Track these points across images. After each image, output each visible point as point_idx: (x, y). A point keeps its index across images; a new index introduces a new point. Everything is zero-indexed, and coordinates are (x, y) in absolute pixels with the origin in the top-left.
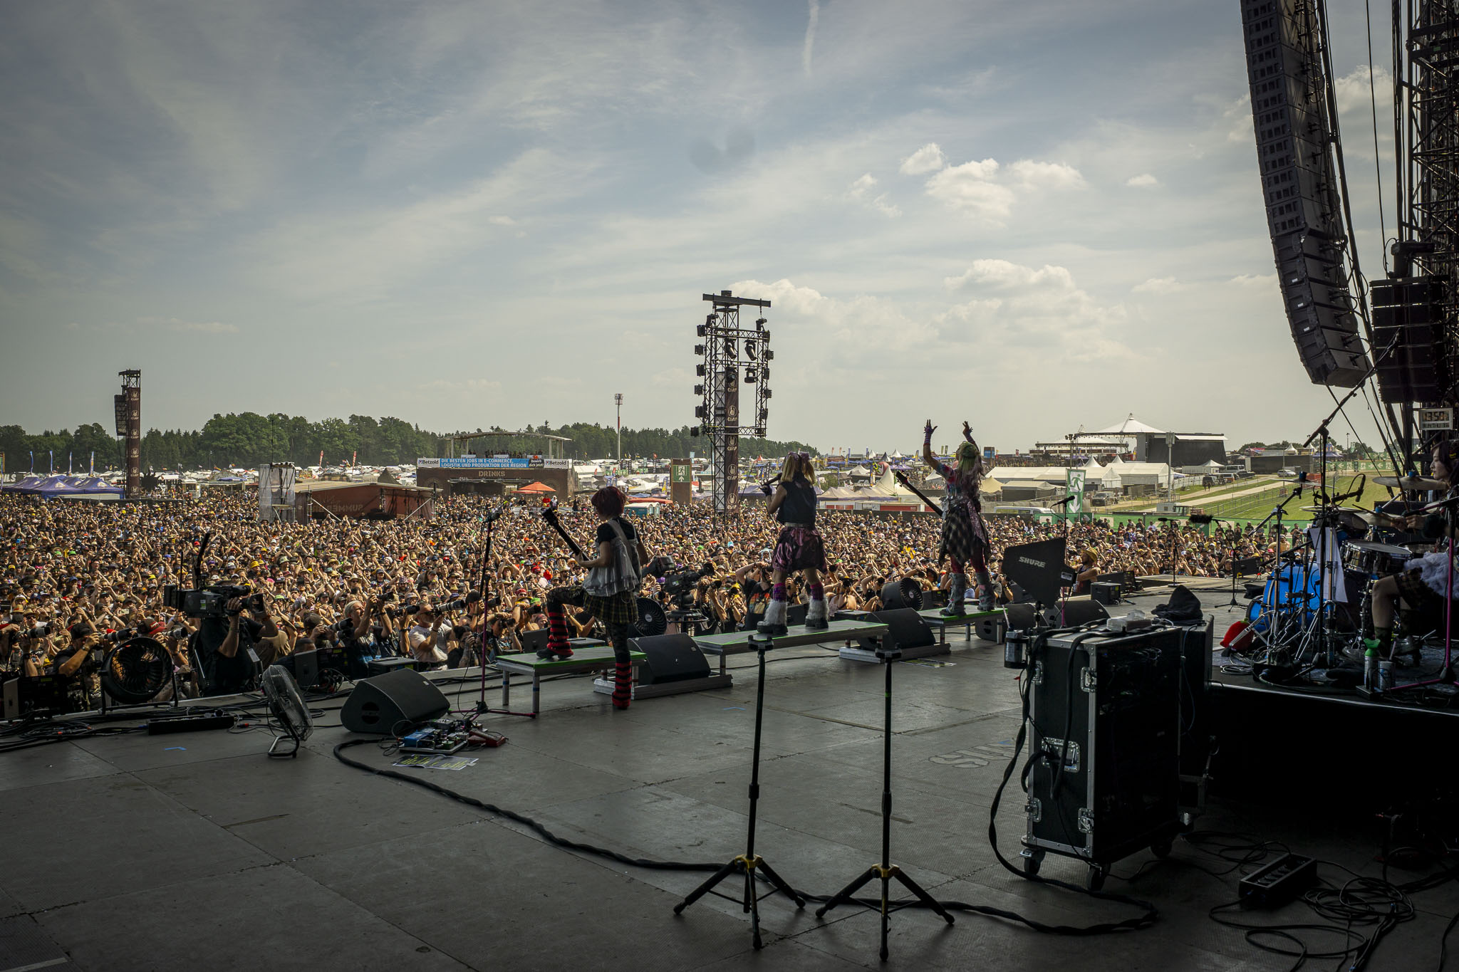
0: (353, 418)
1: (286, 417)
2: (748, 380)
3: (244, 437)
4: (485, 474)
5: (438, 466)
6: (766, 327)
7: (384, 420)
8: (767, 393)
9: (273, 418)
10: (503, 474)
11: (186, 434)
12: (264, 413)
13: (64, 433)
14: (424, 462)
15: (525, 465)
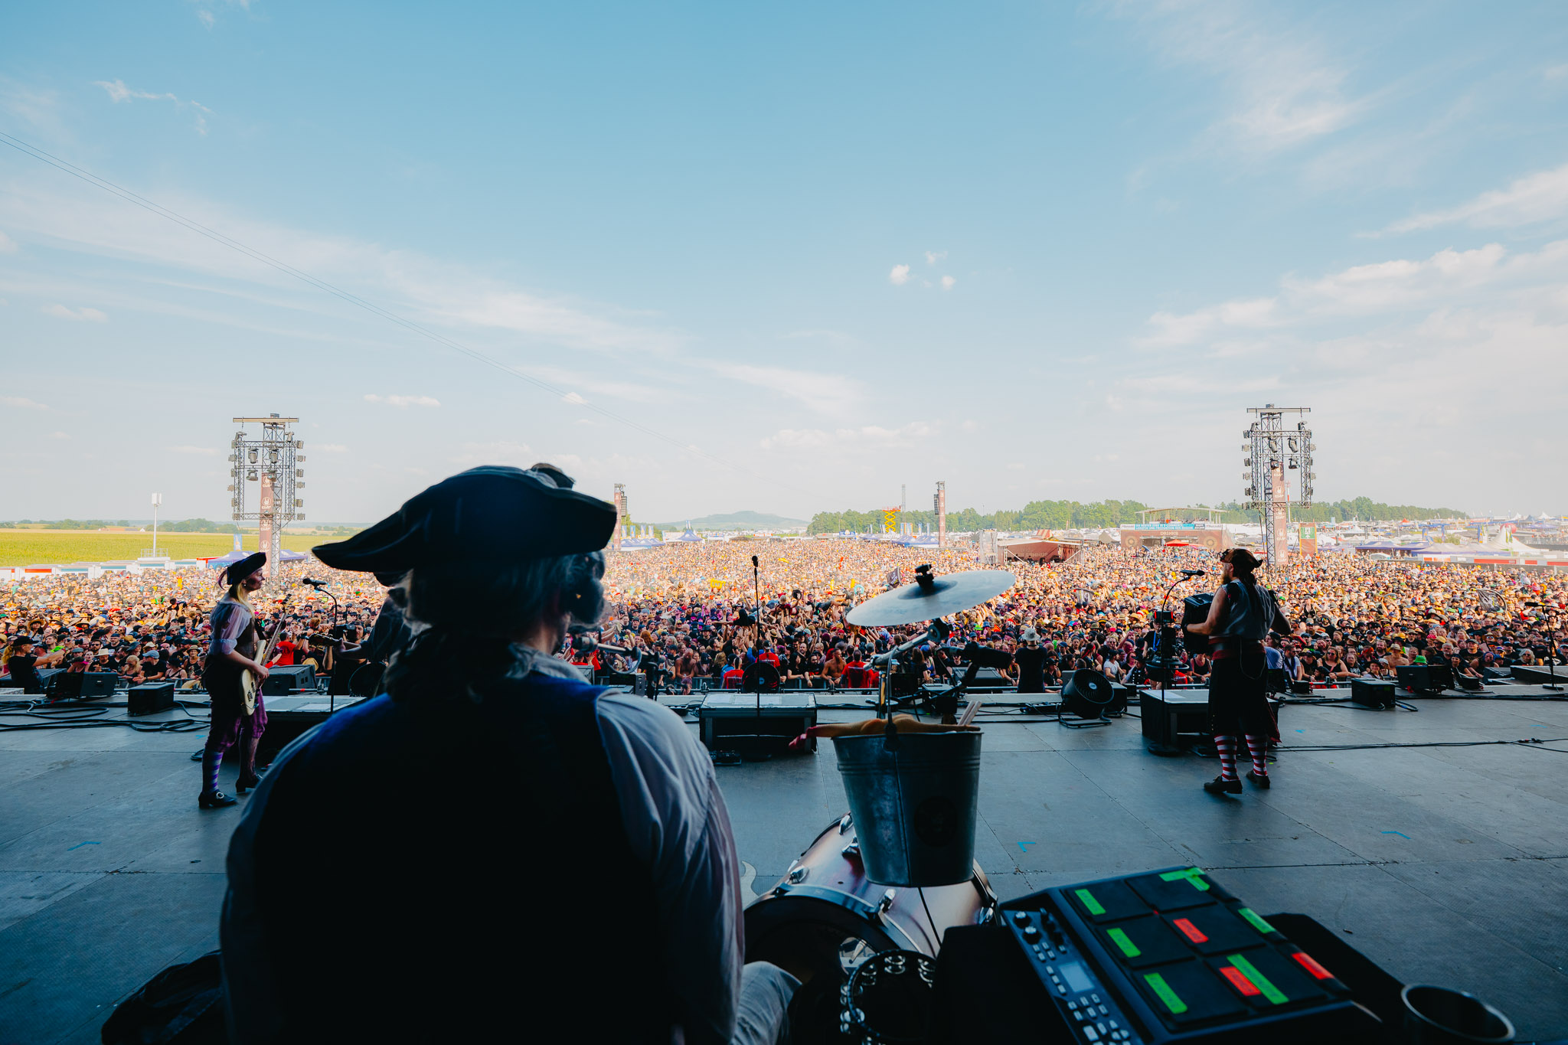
0: (1107, 501)
1: (1068, 502)
2: (1291, 467)
3: (1045, 513)
4: (1165, 533)
5: (1134, 529)
6: (1307, 427)
7: (1125, 502)
8: (1309, 476)
9: (1061, 503)
10: (1177, 534)
11: (1016, 512)
12: (1056, 500)
13: (958, 513)
14: (1125, 527)
15: (1192, 528)
